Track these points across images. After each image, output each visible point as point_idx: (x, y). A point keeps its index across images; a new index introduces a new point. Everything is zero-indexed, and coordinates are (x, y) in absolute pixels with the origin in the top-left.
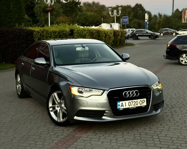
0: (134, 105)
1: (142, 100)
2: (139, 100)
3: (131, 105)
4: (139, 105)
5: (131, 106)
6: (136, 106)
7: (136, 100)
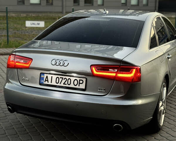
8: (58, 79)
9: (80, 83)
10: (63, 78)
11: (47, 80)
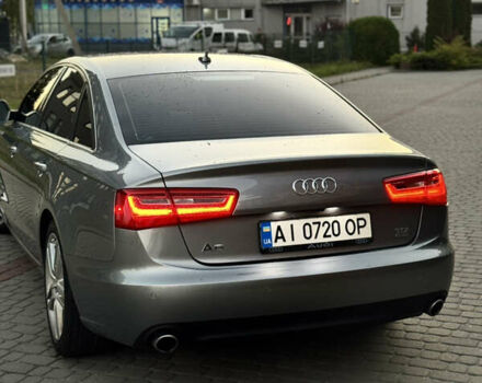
8: (307, 227)
9: (359, 227)
10: (319, 223)
11: (280, 235)
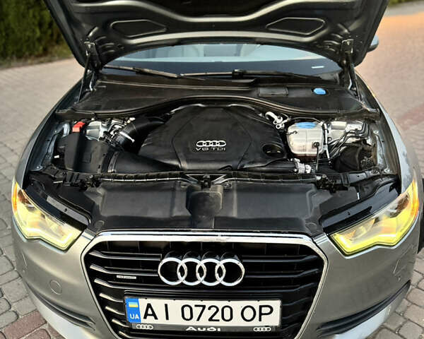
0: (211, 319)
1: (256, 304)
2: (237, 305)
3: (196, 315)
4: (237, 322)
5: (194, 322)
6: (222, 323)
7: (220, 304)
